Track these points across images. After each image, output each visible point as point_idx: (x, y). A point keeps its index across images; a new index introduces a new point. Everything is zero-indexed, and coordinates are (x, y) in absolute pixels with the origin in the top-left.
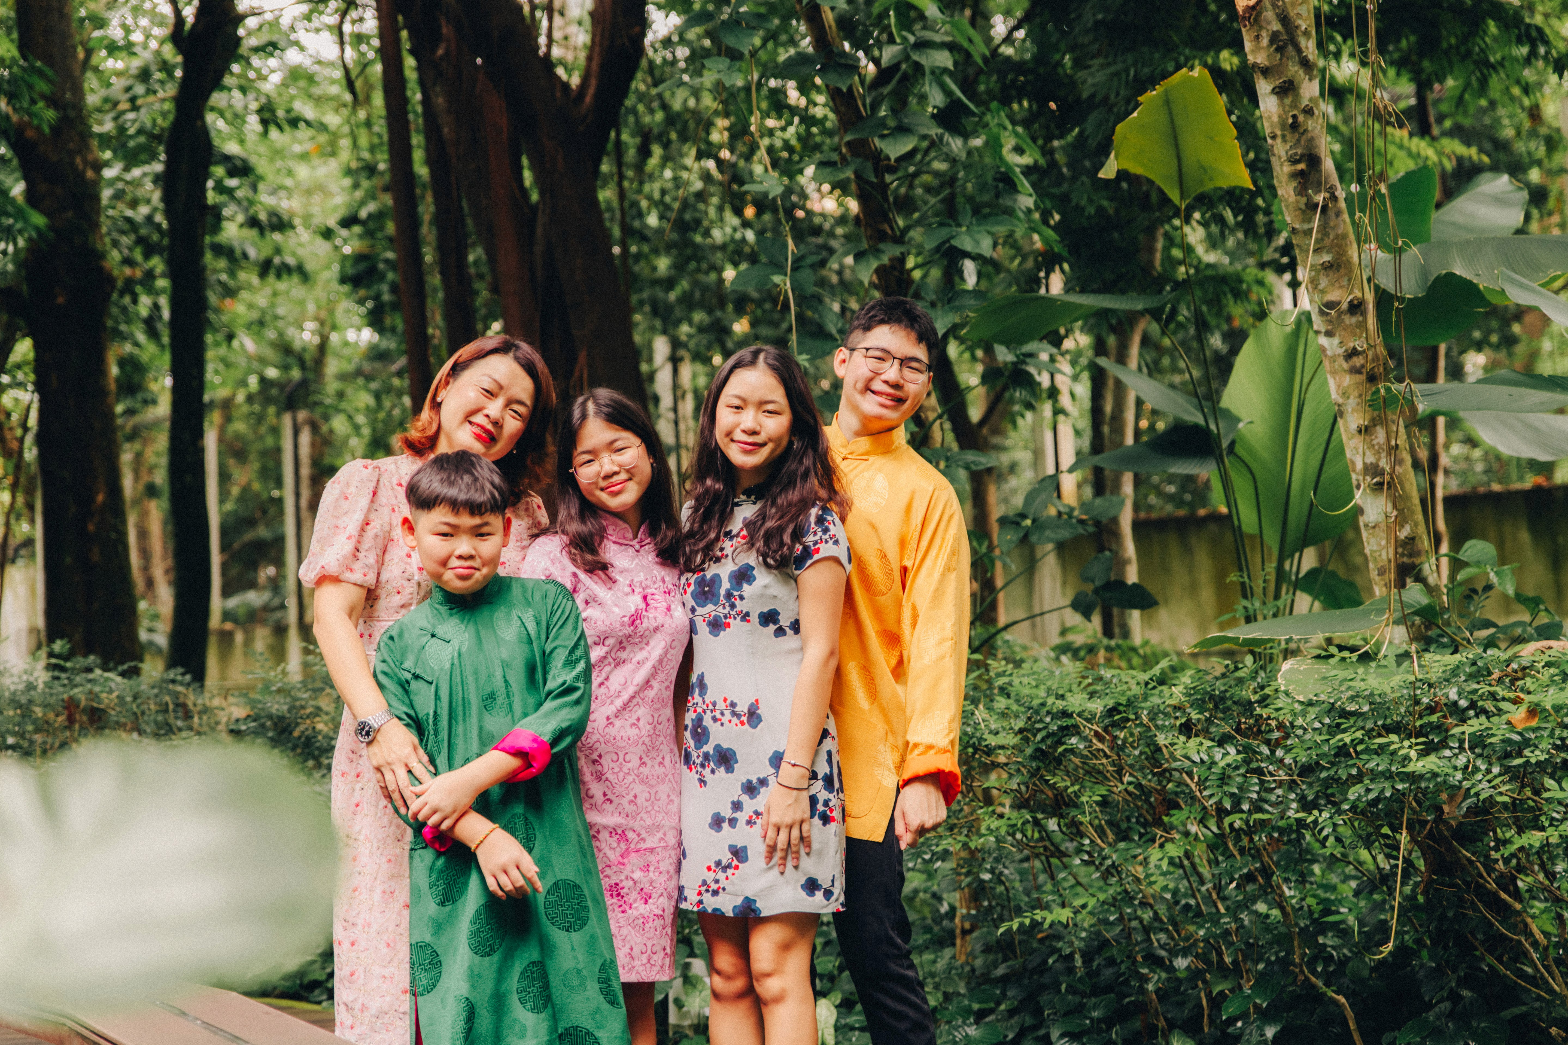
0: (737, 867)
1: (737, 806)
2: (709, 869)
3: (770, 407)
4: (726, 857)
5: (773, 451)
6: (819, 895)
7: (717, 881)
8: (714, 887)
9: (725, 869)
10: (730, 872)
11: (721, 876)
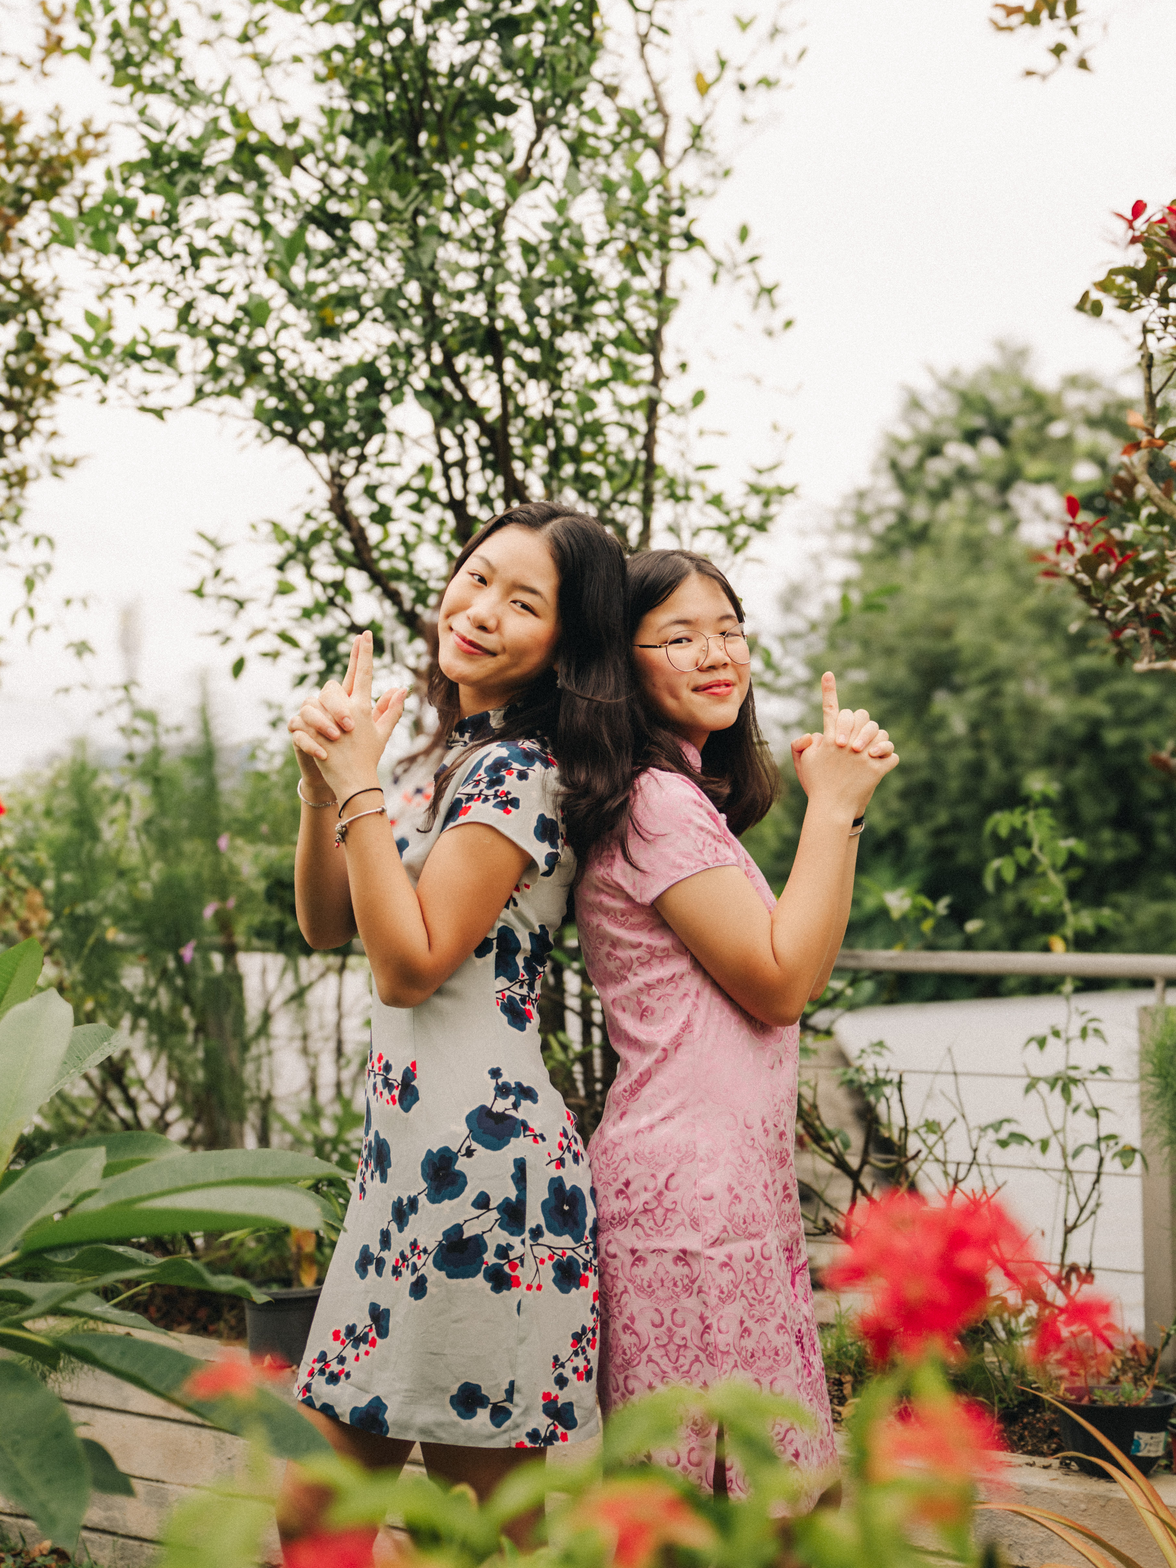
0: (373, 1343)
1: (385, 1240)
2: (336, 1335)
3: (527, 598)
4: (363, 1322)
5: (502, 669)
6: (483, 1415)
7: (342, 1360)
8: (335, 1367)
9: (358, 1341)
10: (363, 1347)
11: (349, 1352)
